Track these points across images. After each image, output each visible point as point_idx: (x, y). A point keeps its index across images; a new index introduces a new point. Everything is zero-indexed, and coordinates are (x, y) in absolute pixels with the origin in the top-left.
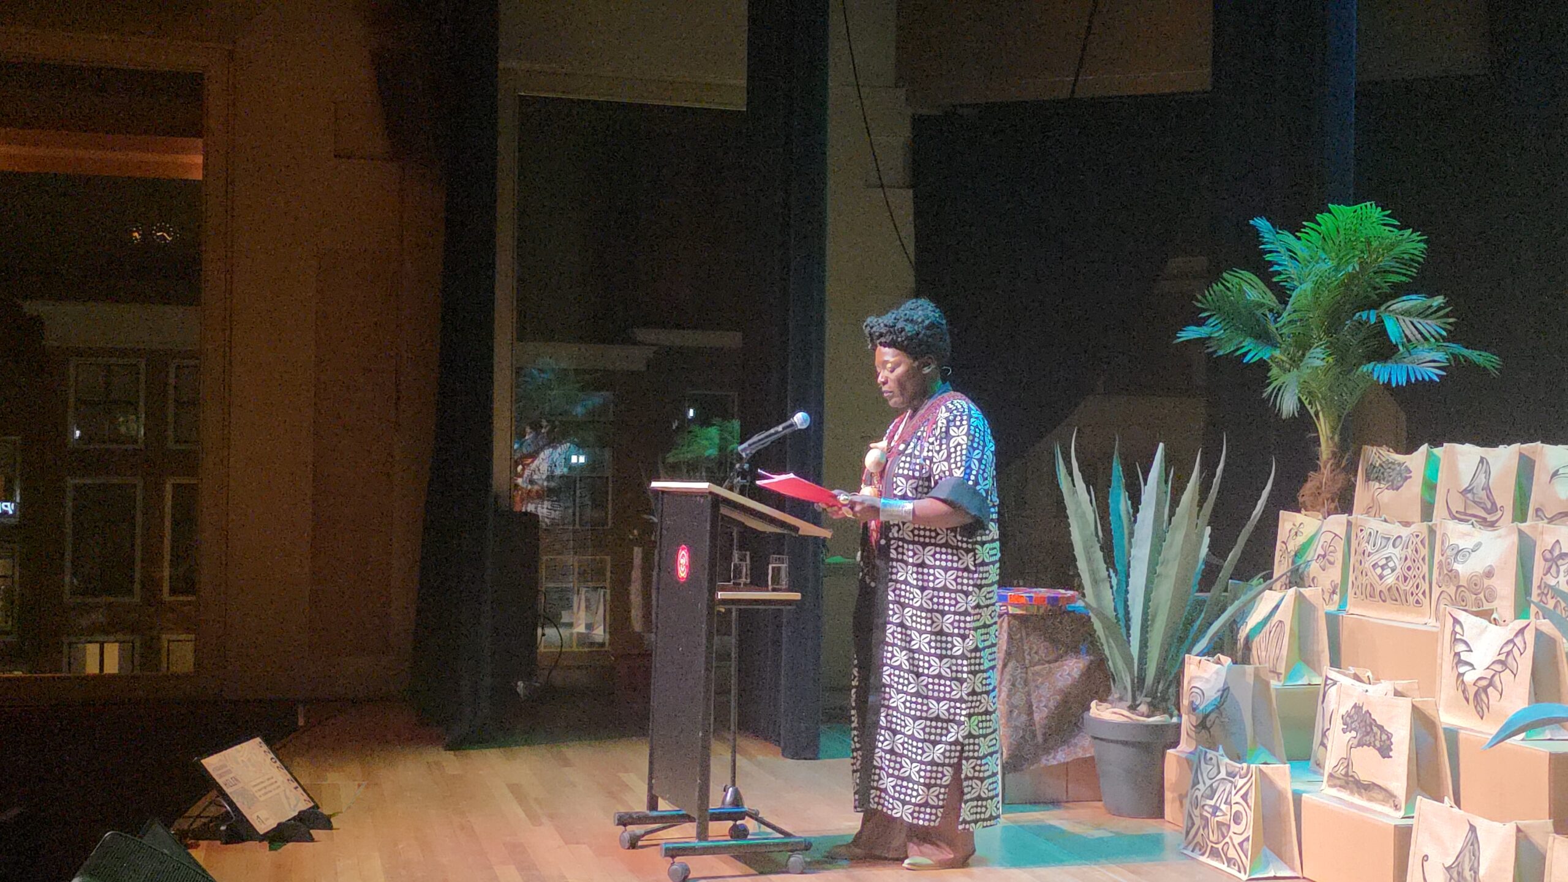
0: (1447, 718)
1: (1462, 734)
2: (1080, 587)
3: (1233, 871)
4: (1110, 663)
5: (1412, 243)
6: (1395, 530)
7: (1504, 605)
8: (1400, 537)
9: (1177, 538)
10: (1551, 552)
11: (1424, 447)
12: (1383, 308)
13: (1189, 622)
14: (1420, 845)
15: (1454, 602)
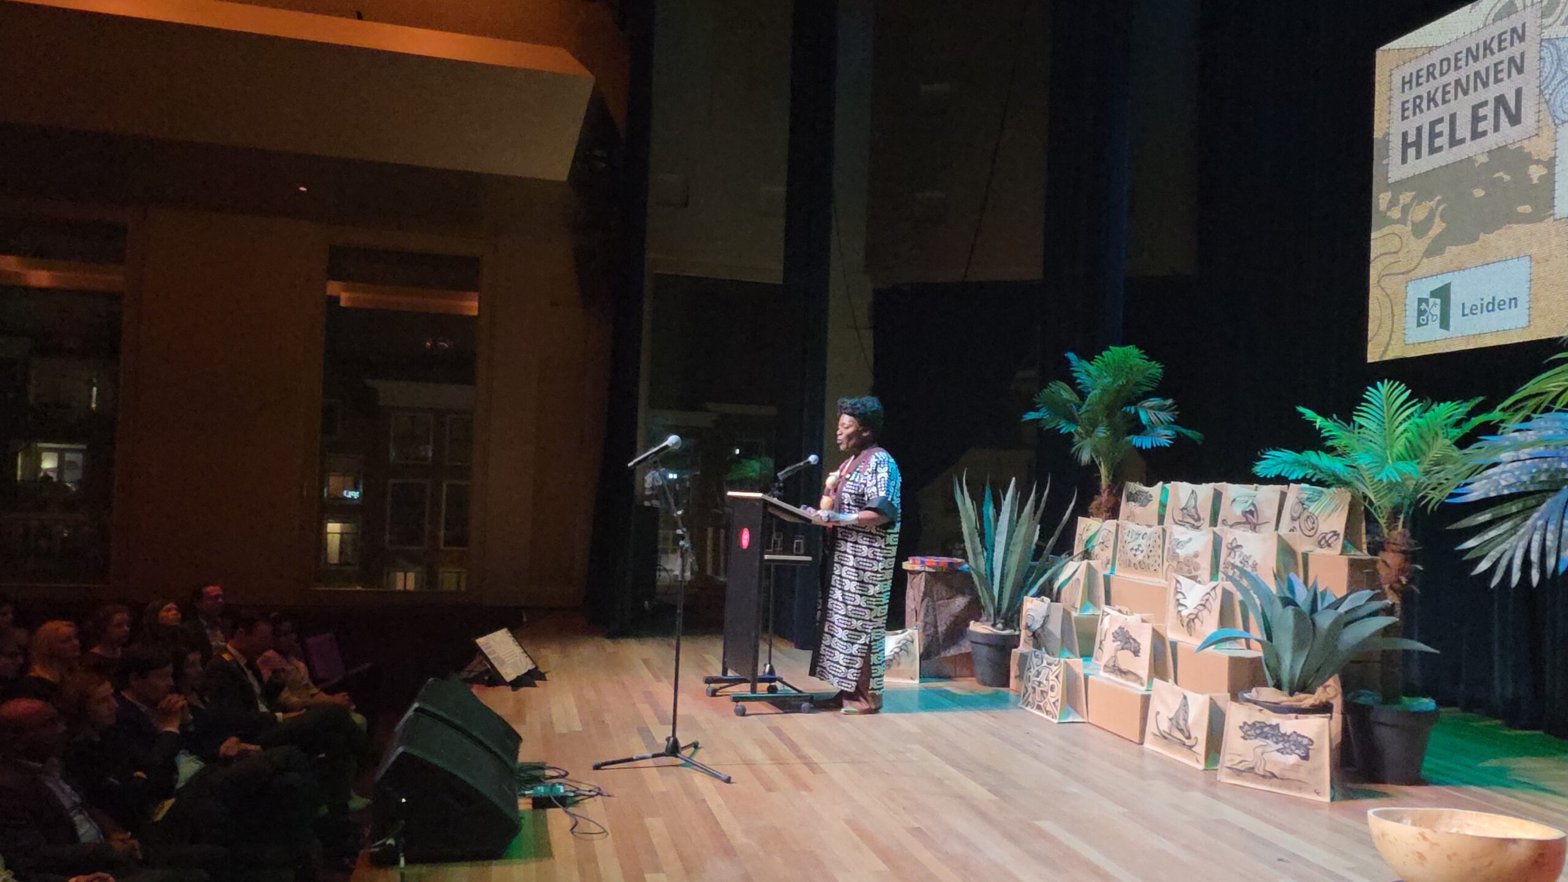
0: (1171, 636)
1: (1179, 645)
2: (964, 556)
3: (1049, 718)
4: (982, 600)
5: (1156, 369)
6: (1143, 529)
7: (1205, 572)
8: (1146, 534)
9: (1021, 531)
10: (1231, 544)
11: (1160, 484)
12: (1139, 404)
13: (1027, 577)
14: (1155, 705)
15: (1176, 571)
